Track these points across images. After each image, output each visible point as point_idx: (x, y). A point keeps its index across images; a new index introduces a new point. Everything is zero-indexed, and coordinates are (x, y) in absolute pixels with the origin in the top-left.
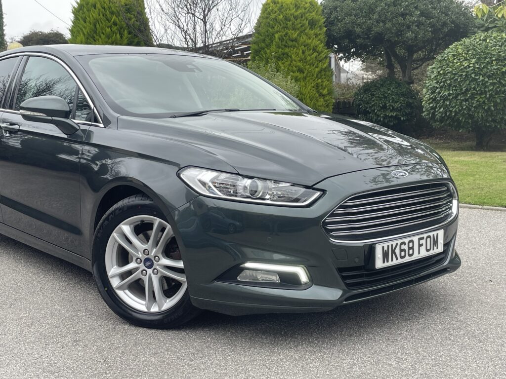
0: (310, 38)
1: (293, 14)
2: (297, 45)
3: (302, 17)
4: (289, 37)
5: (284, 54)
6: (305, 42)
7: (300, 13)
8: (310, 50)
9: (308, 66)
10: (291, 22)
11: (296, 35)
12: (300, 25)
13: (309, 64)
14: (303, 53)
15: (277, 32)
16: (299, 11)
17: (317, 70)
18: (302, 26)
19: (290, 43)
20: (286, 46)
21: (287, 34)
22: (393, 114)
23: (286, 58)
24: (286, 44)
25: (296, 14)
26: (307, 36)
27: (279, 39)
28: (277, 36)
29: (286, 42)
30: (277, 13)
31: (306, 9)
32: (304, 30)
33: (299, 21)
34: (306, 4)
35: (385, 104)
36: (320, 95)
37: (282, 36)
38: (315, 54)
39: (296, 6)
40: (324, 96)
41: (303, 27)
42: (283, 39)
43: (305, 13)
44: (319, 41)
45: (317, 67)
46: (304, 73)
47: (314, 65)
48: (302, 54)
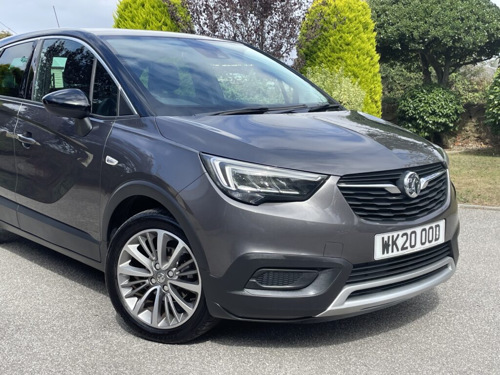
0: (363, 42)
1: (348, 17)
2: (352, 49)
3: (356, 20)
4: (344, 40)
5: (338, 58)
6: (359, 45)
7: (354, 16)
8: (364, 55)
9: (362, 71)
10: (346, 26)
11: (350, 39)
12: (355, 28)
13: (363, 69)
14: (358, 57)
15: (331, 36)
16: (353, 14)
17: (370, 75)
18: (356, 29)
19: (345, 47)
20: (340, 50)
21: (341, 37)
22: (442, 121)
23: (340, 63)
24: (341, 48)
25: (350, 16)
26: (361, 39)
27: (334, 43)
28: (331, 39)
29: (341, 46)
30: (331, 16)
31: (360, 11)
32: (358, 34)
33: (353, 24)
34: (359, 6)
35: (435, 110)
36: (372, 101)
37: (336, 40)
38: (369, 58)
39: (350, 8)
40: (376, 102)
41: (357, 31)
42: (337, 42)
43: (358, 16)
44: (372, 46)
45: (370, 72)
46: (358, 78)
47: (367, 70)
48: (356, 59)
